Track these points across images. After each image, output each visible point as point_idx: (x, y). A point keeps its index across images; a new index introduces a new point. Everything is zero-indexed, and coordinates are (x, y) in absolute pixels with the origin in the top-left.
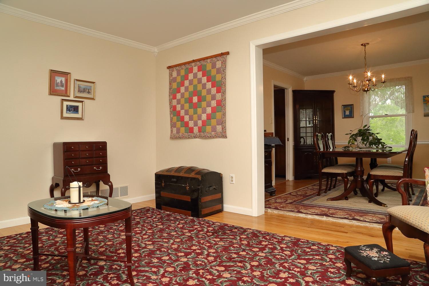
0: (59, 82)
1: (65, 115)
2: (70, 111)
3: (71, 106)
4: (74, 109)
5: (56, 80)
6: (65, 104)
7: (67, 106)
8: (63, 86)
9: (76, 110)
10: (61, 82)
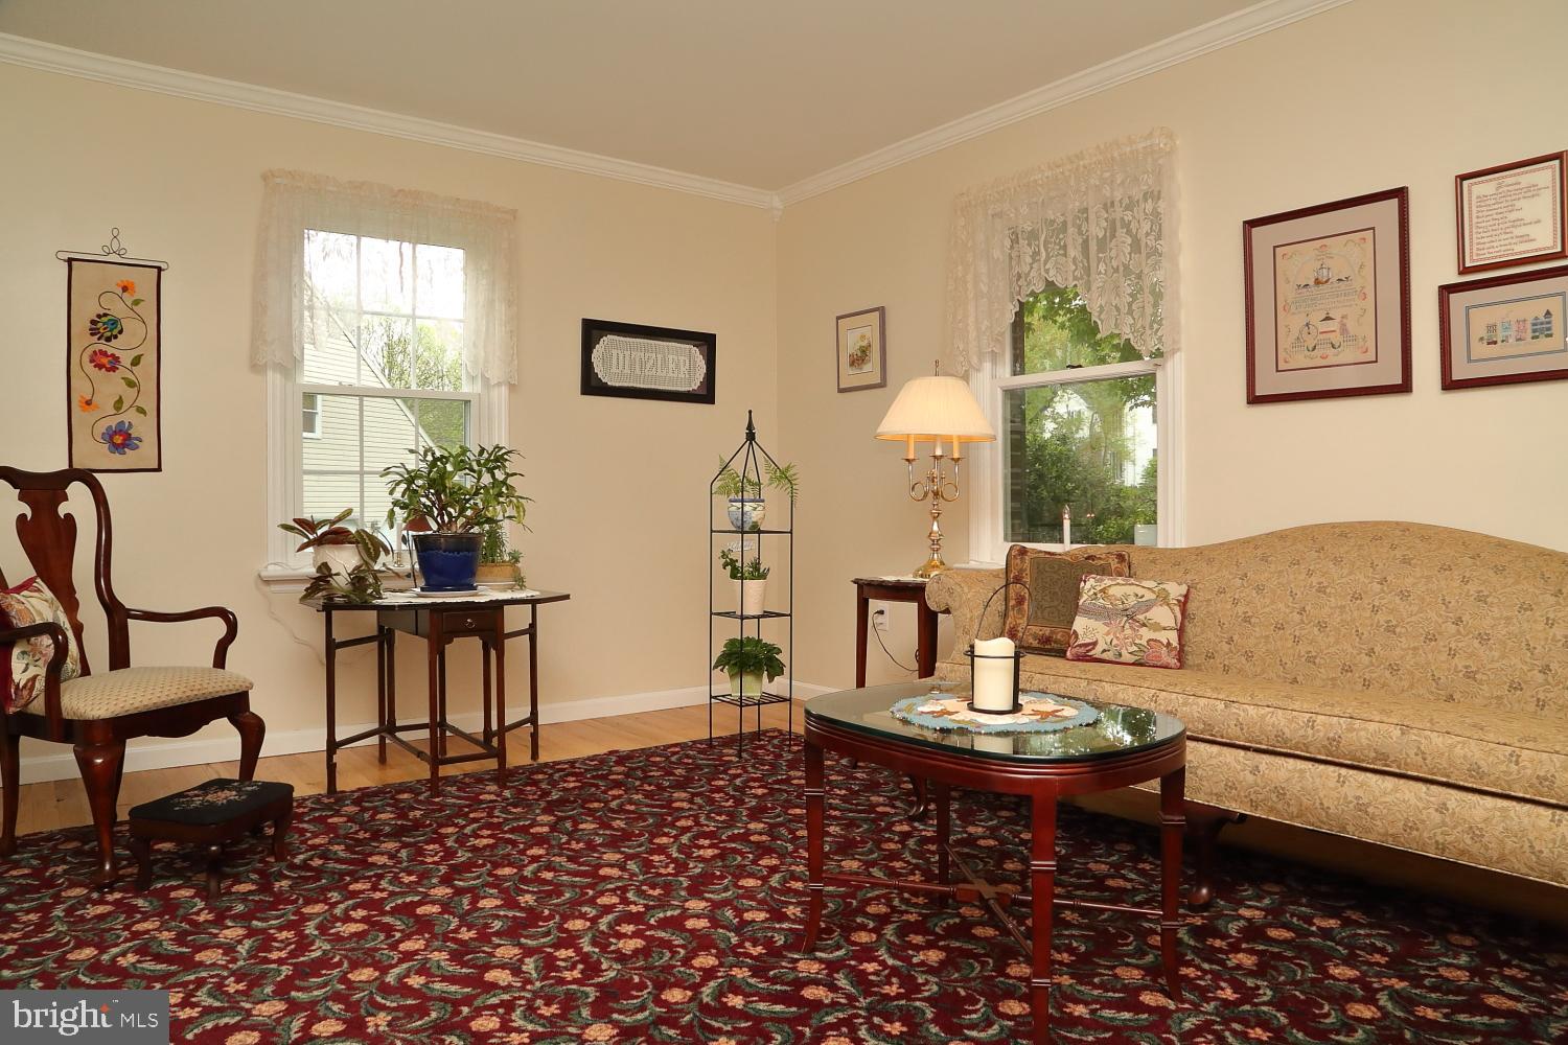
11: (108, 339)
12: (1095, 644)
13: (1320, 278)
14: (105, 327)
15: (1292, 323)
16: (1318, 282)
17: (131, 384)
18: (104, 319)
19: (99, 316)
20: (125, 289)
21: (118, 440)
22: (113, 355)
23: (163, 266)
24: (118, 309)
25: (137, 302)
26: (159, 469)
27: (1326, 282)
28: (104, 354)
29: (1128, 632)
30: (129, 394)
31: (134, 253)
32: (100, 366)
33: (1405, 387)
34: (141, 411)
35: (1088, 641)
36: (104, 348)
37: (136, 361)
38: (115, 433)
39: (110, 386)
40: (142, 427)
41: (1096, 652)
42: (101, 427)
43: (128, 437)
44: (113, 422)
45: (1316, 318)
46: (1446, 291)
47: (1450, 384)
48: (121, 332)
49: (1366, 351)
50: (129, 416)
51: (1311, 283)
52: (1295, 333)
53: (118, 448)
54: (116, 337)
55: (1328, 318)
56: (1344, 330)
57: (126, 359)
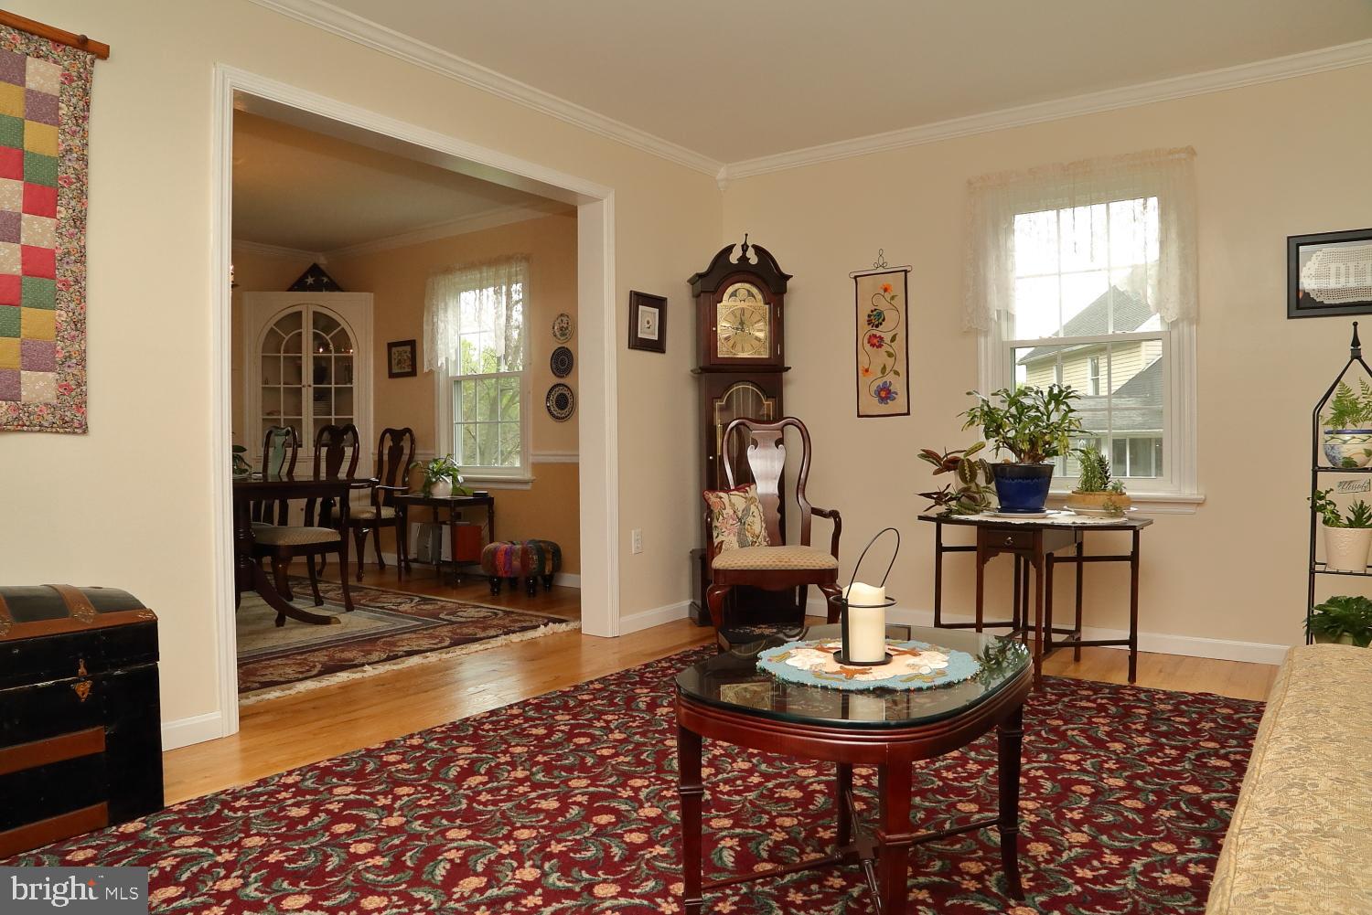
11: (877, 326)
14: (876, 319)
17: (890, 355)
18: (875, 313)
19: (872, 311)
20: (886, 290)
21: (883, 394)
22: (880, 337)
23: (909, 269)
24: (883, 305)
25: (893, 298)
26: (908, 414)
28: (875, 336)
30: (890, 361)
31: (892, 265)
32: (873, 345)
34: (897, 373)
36: (874, 332)
37: (893, 339)
38: (882, 390)
39: (879, 357)
40: (898, 385)
42: (874, 388)
43: (889, 392)
44: (880, 382)
48: (883, 320)
50: (890, 377)
53: (883, 400)
54: (881, 324)
57: (887, 338)
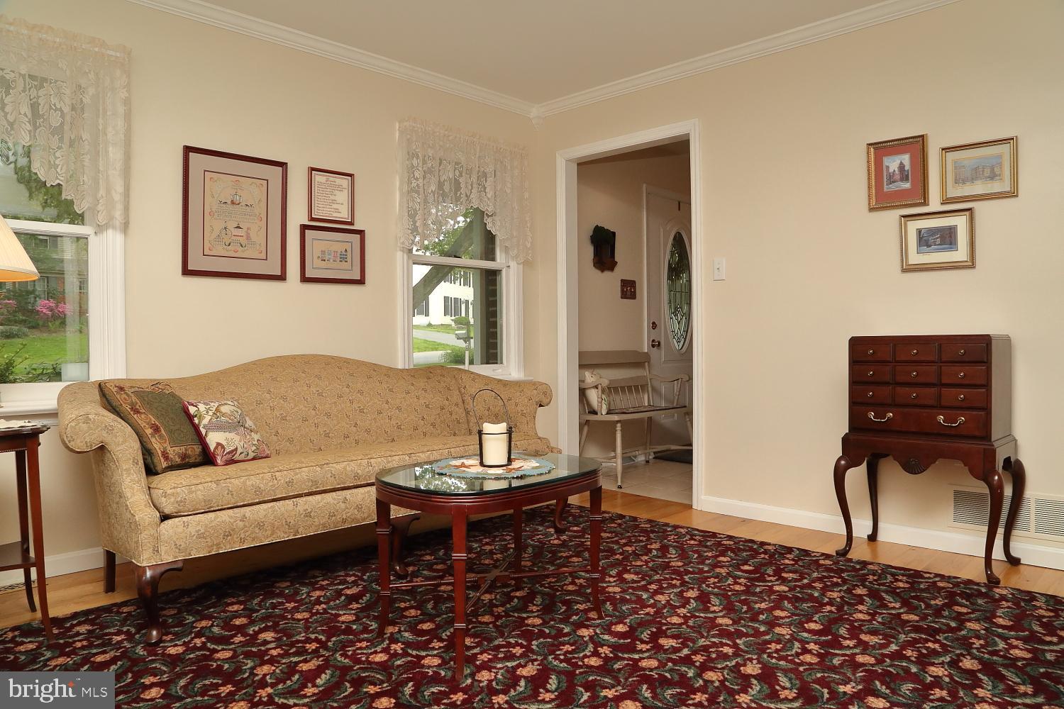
0: (896, 169)
1: (915, 258)
2: (929, 246)
3: (933, 231)
4: (942, 237)
5: (888, 167)
6: (913, 226)
7: (919, 231)
8: (907, 179)
9: (948, 240)
10: (902, 167)
12: (236, 449)
13: (235, 200)
15: (215, 225)
16: (233, 202)
27: (239, 204)
29: (248, 437)
33: (282, 277)
35: (232, 448)
41: (237, 457)
45: (231, 225)
46: (304, 228)
47: (305, 279)
49: (261, 253)
51: (229, 202)
52: (216, 232)
55: (238, 227)
56: (248, 238)
